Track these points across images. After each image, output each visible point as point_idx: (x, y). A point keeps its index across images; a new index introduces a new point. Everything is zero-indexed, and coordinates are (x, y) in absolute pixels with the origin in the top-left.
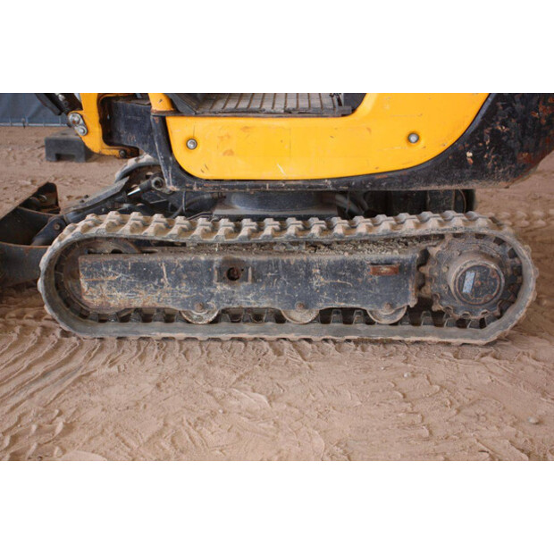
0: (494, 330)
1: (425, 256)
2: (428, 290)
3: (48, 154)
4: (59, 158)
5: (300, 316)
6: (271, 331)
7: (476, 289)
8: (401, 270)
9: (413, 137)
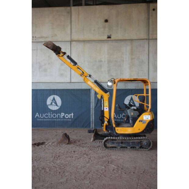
0: (149, 149)
1: (141, 141)
2: (142, 145)
3: (88, 132)
4: (90, 132)
5: (129, 147)
6: (126, 149)
7: (146, 144)
8: (139, 142)
9: (139, 129)
